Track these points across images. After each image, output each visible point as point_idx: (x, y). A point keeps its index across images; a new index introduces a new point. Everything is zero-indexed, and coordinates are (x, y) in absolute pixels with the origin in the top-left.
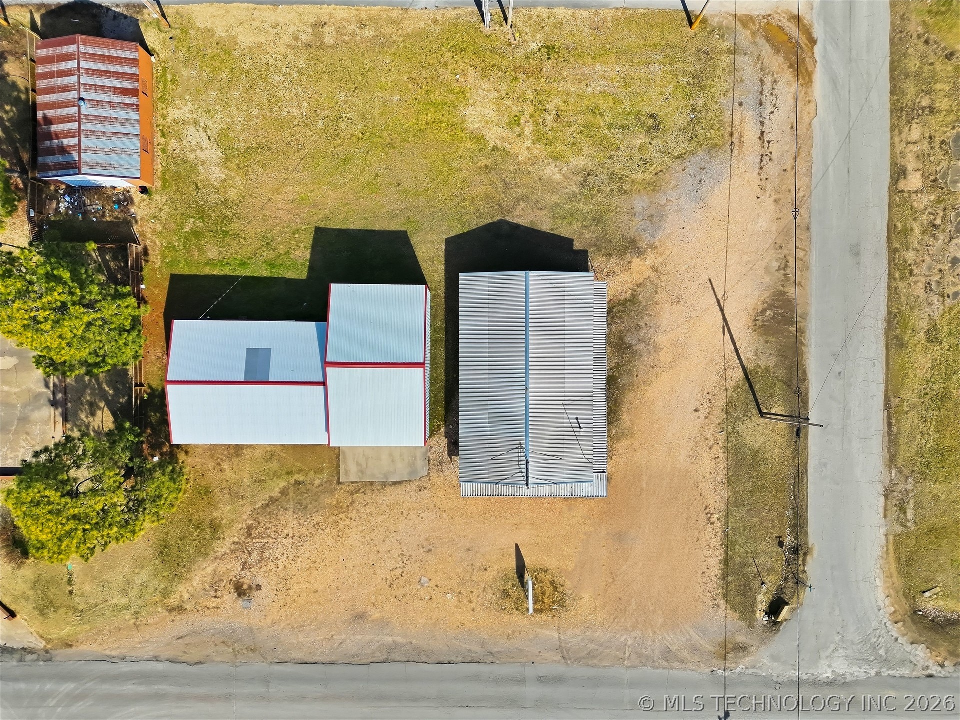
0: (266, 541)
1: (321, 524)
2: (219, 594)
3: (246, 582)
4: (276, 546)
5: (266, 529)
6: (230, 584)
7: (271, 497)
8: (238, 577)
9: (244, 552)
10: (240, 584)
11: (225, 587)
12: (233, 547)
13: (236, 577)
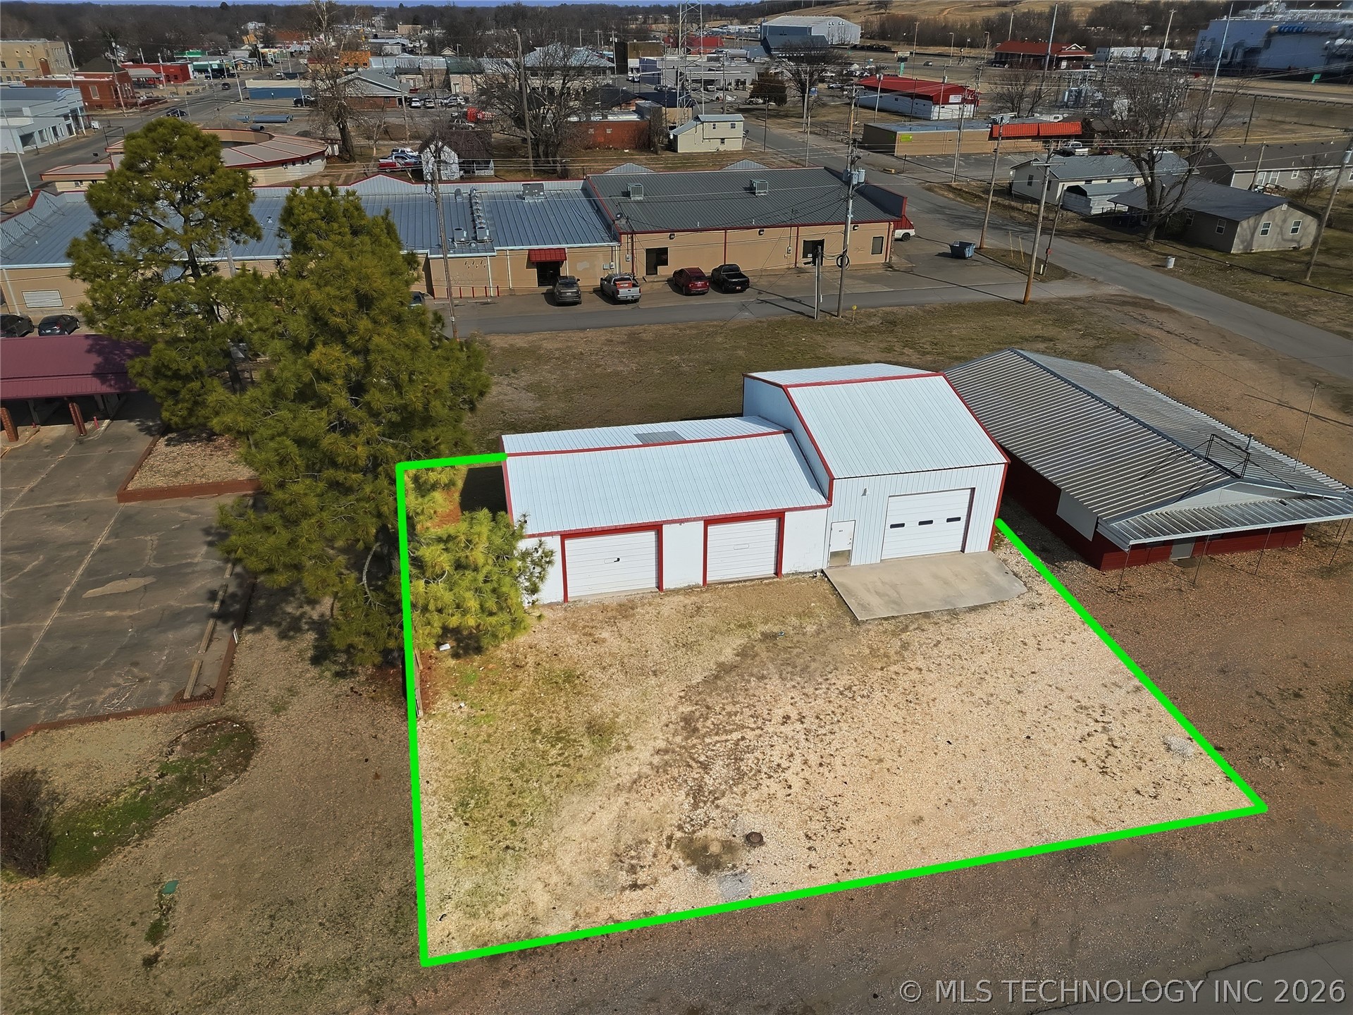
0: (736, 736)
1: (854, 688)
2: (642, 877)
3: (713, 835)
4: (766, 740)
5: (729, 714)
6: (668, 846)
7: (721, 665)
8: (688, 827)
9: (690, 766)
10: (698, 844)
11: (655, 856)
12: (656, 760)
13: (680, 828)
